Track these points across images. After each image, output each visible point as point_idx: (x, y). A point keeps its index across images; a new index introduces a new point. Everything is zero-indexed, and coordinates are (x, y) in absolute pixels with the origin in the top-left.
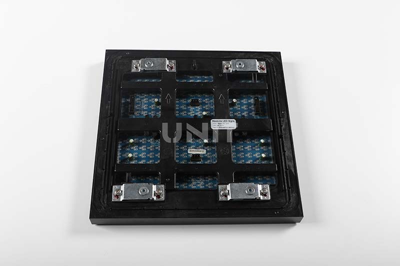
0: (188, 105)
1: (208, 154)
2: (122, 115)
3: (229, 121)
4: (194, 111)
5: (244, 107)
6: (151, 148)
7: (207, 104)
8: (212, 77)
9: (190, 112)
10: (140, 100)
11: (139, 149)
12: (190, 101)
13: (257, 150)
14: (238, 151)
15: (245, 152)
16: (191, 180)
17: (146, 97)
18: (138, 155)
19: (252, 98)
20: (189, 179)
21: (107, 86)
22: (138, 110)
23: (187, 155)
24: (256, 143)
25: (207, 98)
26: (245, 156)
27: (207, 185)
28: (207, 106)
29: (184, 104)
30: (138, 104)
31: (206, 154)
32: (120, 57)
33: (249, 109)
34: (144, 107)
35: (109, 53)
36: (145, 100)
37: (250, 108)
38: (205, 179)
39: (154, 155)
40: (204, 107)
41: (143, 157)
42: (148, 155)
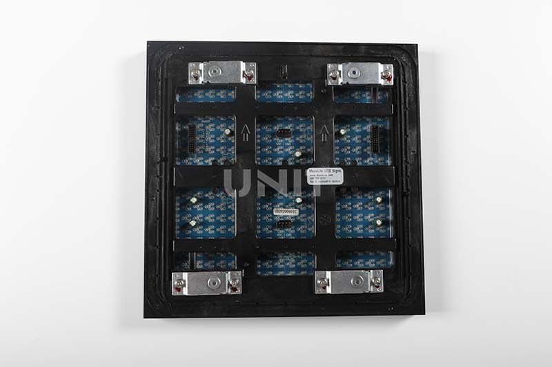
0: (273, 135)
1: (302, 215)
2: (177, 152)
3: (334, 171)
4: (282, 145)
5: (356, 139)
6: (221, 207)
7: (302, 133)
8: (311, 86)
9: (276, 147)
10: (204, 128)
11: (204, 208)
12: (276, 128)
13: (370, 209)
14: (343, 212)
15: (354, 212)
16: (277, 255)
17: (211, 122)
18: (203, 218)
19: (368, 123)
20: (275, 255)
22: (201, 144)
23: (272, 218)
24: (370, 198)
25: (302, 122)
26: (352, 219)
27: (298, 264)
28: (301, 137)
29: (269, 133)
30: (201, 133)
31: (299, 215)
32: (169, 55)
33: (362, 141)
34: (210, 139)
36: (210, 128)
37: (365, 139)
38: (296, 254)
39: (226, 218)
40: (298, 139)
41: (211, 221)
42: (218, 218)
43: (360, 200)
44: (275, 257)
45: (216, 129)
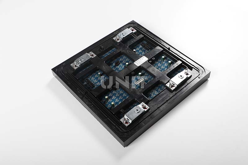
0: (115, 67)
3: (142, 58)
4: (120, 67)
6: (117, 95)
7: (123, 61)
9: (119, 69)
10: (91, 80)
11: (112, 99)
12: (114, 64)
17: (92, 77)
18: (115, 102)
19: (140, 46)
21: (69, 84)
24: (160, 61)
25: (120, 58)
27: (159, 91)
29: (113, 67)
32: (62, 68)
34: (95, 81)
35: (54, 70)
36: (93, 78)
37: (143, 50)
38: (155, 89)
39: (122, 97)
40: (123, 63)
41: (118, 101)
42: (120, 99)
43: (158, 63)
44: (149, 95)
45: (95, 78)
